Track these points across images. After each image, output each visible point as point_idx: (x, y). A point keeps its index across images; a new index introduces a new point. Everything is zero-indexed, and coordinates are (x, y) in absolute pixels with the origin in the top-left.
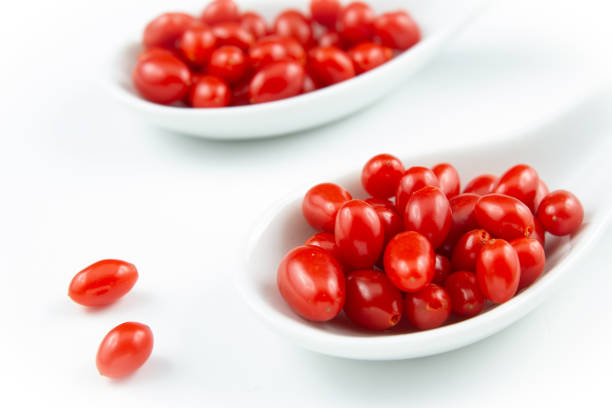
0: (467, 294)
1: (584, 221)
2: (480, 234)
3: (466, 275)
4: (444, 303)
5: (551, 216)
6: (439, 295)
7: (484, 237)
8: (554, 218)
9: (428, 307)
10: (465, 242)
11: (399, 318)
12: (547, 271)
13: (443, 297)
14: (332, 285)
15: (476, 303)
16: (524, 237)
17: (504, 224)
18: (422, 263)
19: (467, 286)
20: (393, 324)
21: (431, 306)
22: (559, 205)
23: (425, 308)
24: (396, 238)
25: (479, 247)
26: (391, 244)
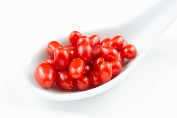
0: (95, 79)
1: (137, 54)
2: (101, 59)
3: (96, 72)
4: (87, 82)
5: (125, 53)
6: (86, 79)
7: (102, 60)
8: (126, 54)
9: (82, 84)
10: (97, 61)
11: (72, 87)
12: (122, 72)
13: (87, 80)
14: (50, 76)
15: (98, 82)
16: (115, 60)
17: (109, 56)
18: (80, 69)
19: (96, 76)
20: (70, 88)
21: (83, 83)
22: (129, 49)
23: (81, 84)
24: (73, 60)
25: (101, 63)
26: (72, 62)
